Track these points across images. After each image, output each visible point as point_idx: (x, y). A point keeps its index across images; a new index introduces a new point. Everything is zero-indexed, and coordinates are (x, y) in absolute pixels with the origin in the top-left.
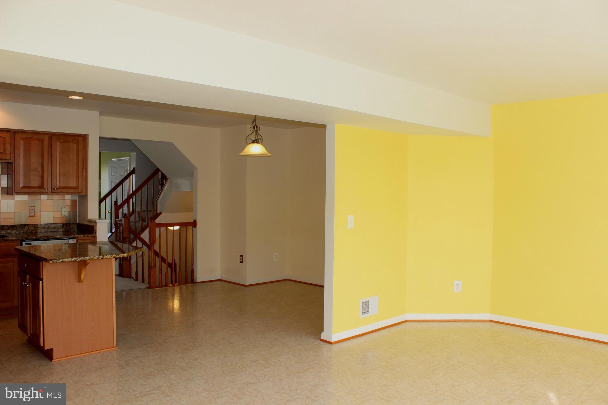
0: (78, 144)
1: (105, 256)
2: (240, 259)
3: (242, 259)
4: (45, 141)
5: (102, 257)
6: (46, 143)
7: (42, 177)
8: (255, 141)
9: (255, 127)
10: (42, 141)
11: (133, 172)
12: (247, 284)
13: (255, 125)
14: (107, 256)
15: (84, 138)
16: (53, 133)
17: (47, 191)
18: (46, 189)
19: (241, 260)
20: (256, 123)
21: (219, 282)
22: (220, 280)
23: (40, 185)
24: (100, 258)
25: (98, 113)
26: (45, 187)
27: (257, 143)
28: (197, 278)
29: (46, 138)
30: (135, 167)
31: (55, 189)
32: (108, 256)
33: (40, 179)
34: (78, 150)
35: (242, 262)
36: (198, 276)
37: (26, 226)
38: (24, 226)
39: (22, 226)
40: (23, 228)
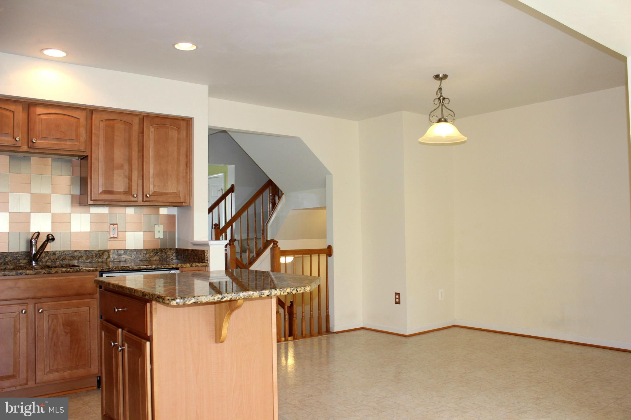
0: (179, 129)
1: (273, 290)
2: (396, 298)
3: (399, 299)
4: (133, 125)
5: (268, 294)
6: (136, 128)
7: (130, 179)
8: (443, 119)
9: (441, 98)
10: (130, 125)
11: (231, 190)
12: (408, 334)
13: (441, 96)
14: (276, 292)
15: (188, 122)
16: (146, 114)
17: (136, 199)
18: (135, 196)
19: (397, 300)
20: (441, 93)
21: (362, 332)
22: (363, 328)
23: (127, 190)
24: (264, 296)
25: (206, 88)
26: (133, 193)
27: (446, 121)
28: (334, 326)
29: (136, 121)
30: (234, 183)
31: (148, 196)
32: (278, 290)
33: (126, 180)
34: (179, 140)
35: (399, 303)
36: (336, 324)
37: (105, 253)
38: (102, 252)
39: (99, 252)
40: (101, 254)
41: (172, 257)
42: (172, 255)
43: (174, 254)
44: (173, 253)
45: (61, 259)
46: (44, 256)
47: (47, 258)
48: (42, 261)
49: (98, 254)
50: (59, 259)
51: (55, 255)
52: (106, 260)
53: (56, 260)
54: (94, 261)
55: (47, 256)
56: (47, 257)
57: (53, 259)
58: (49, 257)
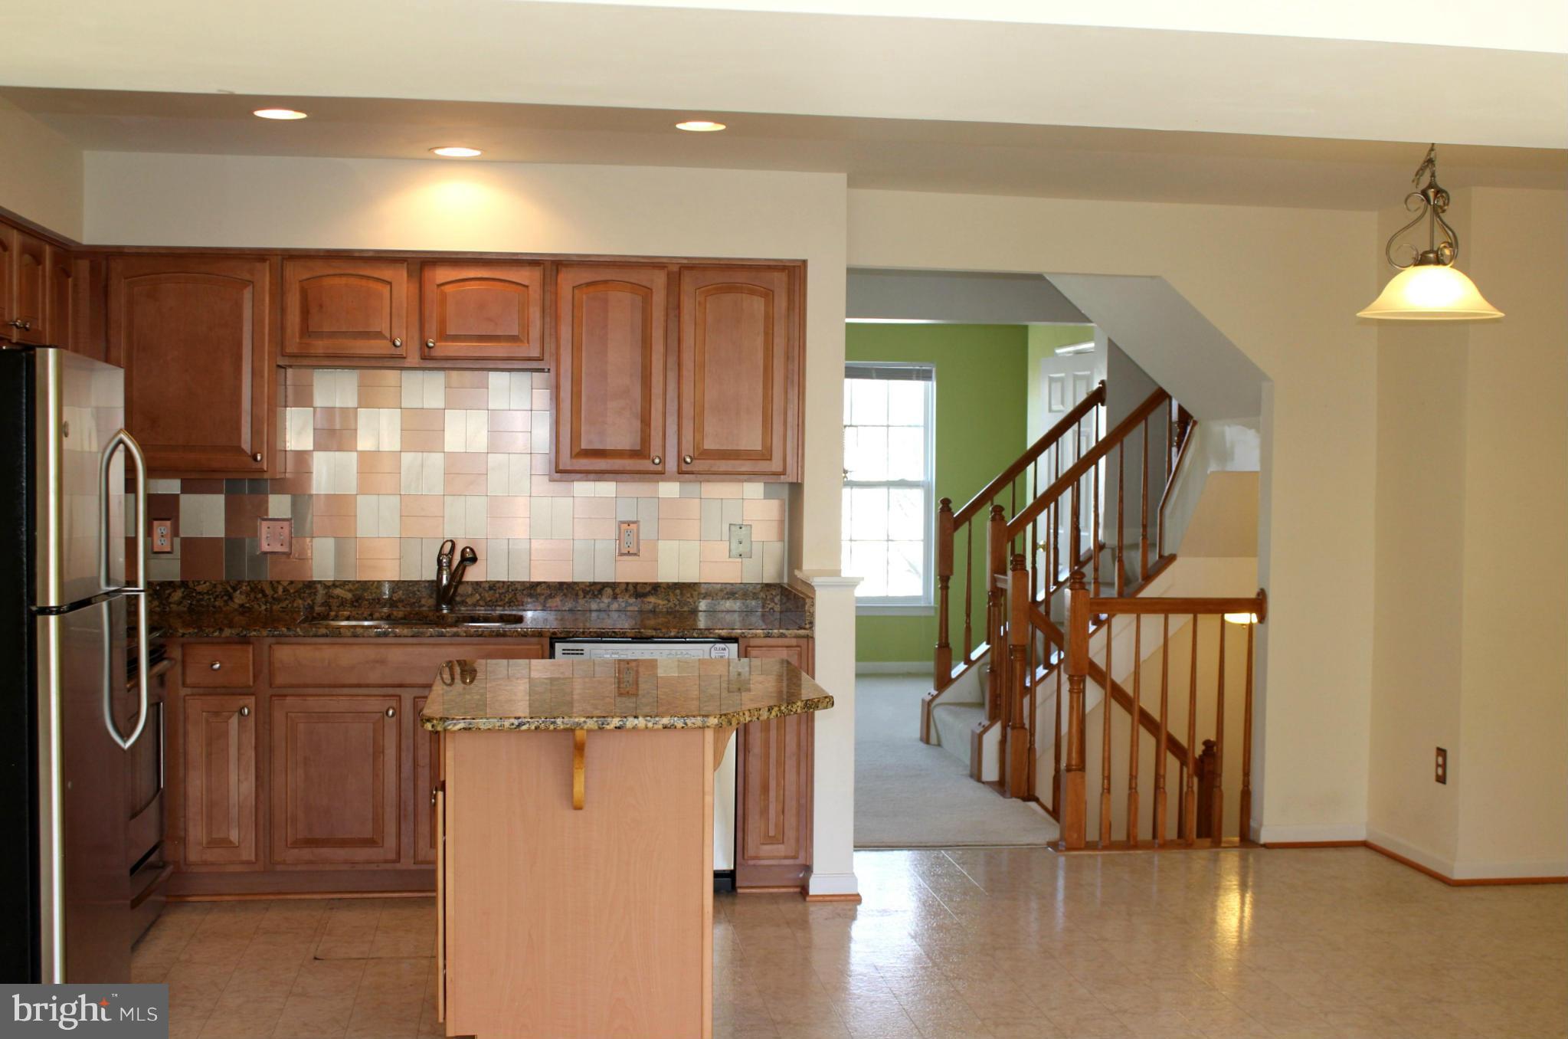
0: (768, 295)
2: (1438, 765)
3: (1444, 766)
4: (654, 290)
6: (659, 298)
7: (646, 421)
8: (1431, 255)
9: (1431, 193)
10: (646, 293)
11: (1096, 398)
12: (1458, 875)
13: (1430, 186)
15: (794, 273)
16: (685, 261)
17: (659, 468)
18: (657, 461)
19: (1440, 771)
20: (1433, 175)
21: (1362, 853)
22: (1365, 845)
23: (638, 448)
25: (842, 177)
26: (652, 454)
27: (1439, 261)
28: (1261, 825)
29: (659, 280)
30: (1105, 377)
31: (688, 460)
33: (637, 424)
34: (769, 321)
35: (1441, 779)
36: (1266, 821)
37: (606, 589)
38: (599, 587)
39: (593, 588)
40: (596, 593)
41: (773, 604)
42: (772, 600)
43: (777, 599)
44: (775, 596)
45: (507, 600)
46: (470, 592)
47: (477, 597)
48: (467, 603)
49: (590, 591)
50: (501, 600)
51: (492, 592)
52: (609, 606)
53: (496, 601)
54: (579, 609)
55: (477, 592)
56: (477, 595)
57: (489, 599)
58: (480, 595)
